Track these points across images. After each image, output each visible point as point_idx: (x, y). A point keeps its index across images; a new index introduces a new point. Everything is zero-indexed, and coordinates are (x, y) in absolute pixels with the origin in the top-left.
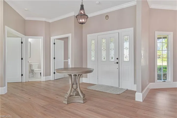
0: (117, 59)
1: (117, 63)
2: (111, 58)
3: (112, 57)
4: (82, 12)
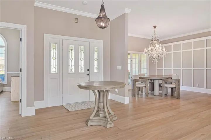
0: (88, 70)
1: (88, 75)
2: (80, 70)
3: (82, 68)
4: (103, 13)
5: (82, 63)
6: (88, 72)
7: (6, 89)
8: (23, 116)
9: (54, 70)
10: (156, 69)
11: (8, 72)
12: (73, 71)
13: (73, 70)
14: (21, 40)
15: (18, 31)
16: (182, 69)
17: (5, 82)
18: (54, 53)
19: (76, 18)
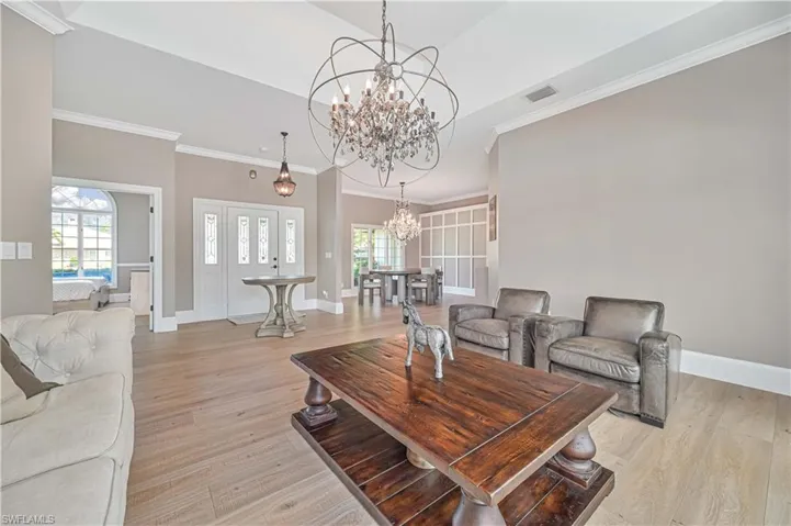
0: (275, 259)
1: (275, 267)
2: (260, 258)
3: (263, 255)
4: (286, 175)
5: (264, 247)
6: (275, 263)
7: (114, 297)
8: (155, 331)
9: (211, 259)
10: (421, 257)
11: (121, 265)
12: (247, 261)
13: (247, 259)
14: (152, 210)
15: (147, 197)
16: (471, 257)
17: (113, 285)
18: (211, 230)
19: (252, 171)
